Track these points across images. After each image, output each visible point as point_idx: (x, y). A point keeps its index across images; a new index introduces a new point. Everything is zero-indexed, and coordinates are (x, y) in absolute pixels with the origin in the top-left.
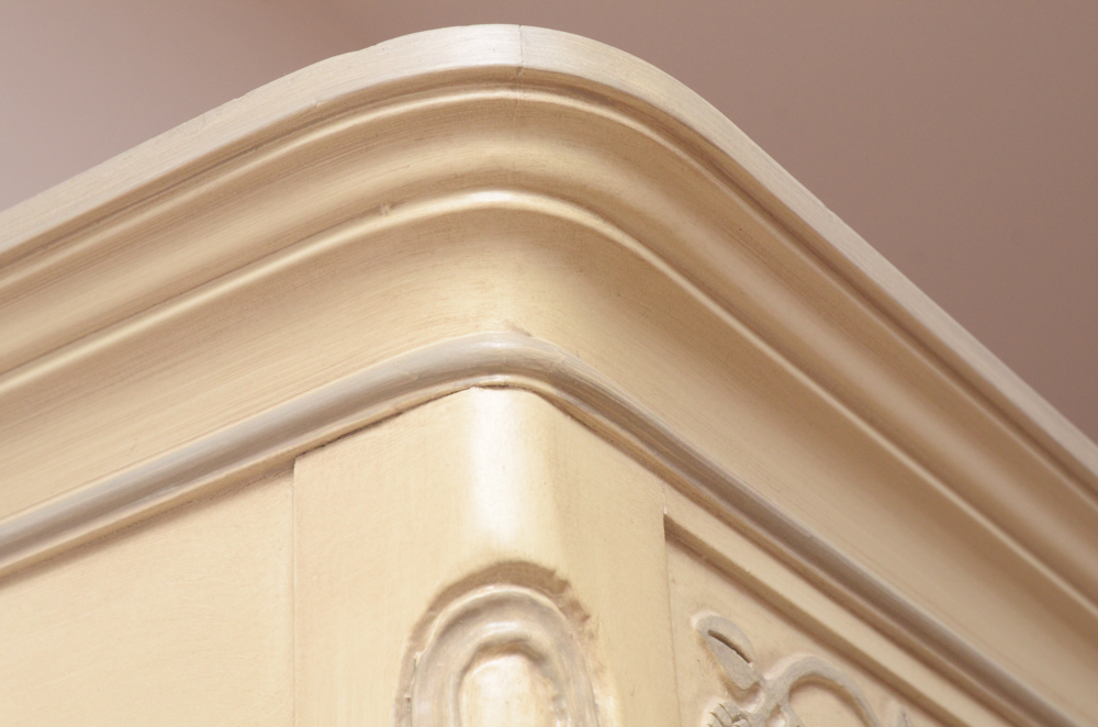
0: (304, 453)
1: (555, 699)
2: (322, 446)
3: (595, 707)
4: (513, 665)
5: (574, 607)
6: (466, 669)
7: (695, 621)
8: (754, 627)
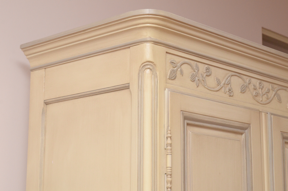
0: (131, 47)
1: (153, 73)
2: (132, 46)
3: (156, 73)
4: (148, 70)
5: (154, 64)
6: (144, 71)
7: (169, 61)
8: (177, 60)
